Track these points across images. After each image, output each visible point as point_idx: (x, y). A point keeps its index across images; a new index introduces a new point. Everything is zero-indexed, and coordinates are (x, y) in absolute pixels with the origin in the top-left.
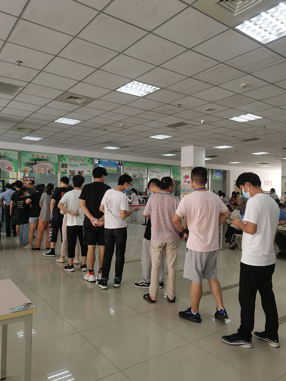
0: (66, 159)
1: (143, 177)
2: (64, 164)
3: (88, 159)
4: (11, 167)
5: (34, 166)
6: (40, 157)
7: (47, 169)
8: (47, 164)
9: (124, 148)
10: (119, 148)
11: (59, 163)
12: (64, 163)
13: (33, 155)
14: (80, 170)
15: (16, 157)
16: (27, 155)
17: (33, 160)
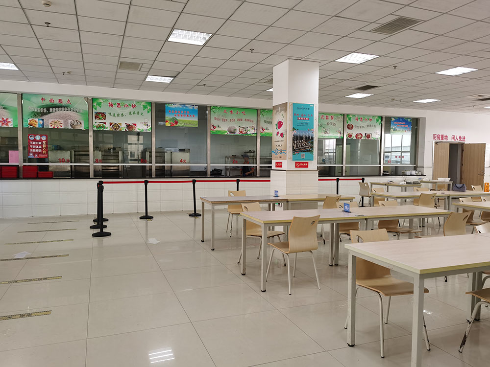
0: (102, 104)
1: (248, 133)
2: (100, 113)
3: (143, 104)
4: (7, 119)
5: (44, 117)
6: (56, 102)
7: (69, 121)
8: (69, 112)
11: (90, 111)
12: (99, 110)
13: (43, 99)
14: (130, 123)
15: (14, 103)
16: (34, 99)
17: (43, 107)
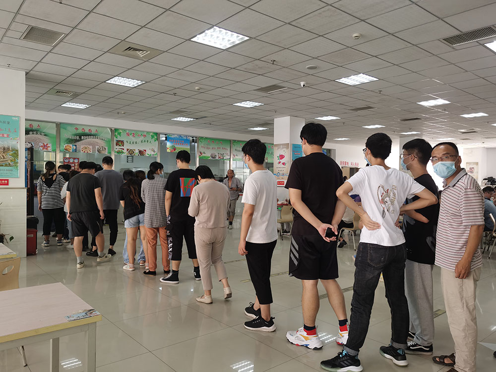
0: (122, 133)
1: (225, 158)
2: (120, 141)
3: (151, 134)
4: (47, 144)
5: (77, 144)
6: (87, 131)
7: (97, 147)
8: (96, 140)
9: (199, 119)
10: (192, 119)
11: (112, 139)
12: (119, 139)
13: (77, 129)
14: (142, 149)
15: (53, 131)
16: (69, 128)
17: (76, 135)
